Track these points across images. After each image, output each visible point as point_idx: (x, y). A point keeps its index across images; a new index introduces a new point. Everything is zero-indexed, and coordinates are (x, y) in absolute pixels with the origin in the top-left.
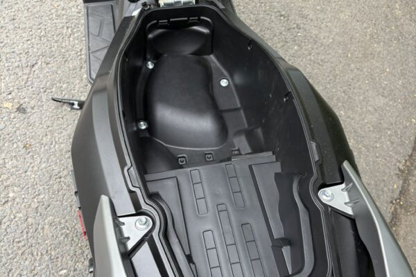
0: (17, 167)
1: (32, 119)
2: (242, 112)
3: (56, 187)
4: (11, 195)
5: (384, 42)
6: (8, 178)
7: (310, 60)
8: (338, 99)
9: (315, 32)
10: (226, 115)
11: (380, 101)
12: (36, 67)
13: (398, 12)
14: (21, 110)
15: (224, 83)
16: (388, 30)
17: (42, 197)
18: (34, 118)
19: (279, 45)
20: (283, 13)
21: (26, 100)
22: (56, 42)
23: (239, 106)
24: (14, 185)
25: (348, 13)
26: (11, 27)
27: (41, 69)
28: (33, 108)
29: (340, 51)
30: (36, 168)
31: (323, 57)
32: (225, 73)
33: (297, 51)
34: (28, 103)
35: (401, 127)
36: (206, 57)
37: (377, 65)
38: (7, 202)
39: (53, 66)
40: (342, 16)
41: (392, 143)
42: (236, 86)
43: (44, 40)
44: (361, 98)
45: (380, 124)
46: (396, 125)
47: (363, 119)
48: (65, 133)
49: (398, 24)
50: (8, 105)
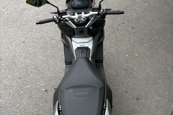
0: (43, 105)
1: (49, 93)
4: (40, 112)
6: (40, 108)
7: (134, 83)
8: (142, 96)
9: (136, 75)
11: (159, 98)
13: (169, 70)
14: (46, 91)
16: (164, 75)
19: (123, 78)
20: (126, 69)
22: (58, 74)
24: (41, 110)
25: (149, 69)
26: (48, 70)
27: (53, 81)
28: (49, 91)
29: (145, 81)
30: (47, 106)
31: (138, 83)
33: (129, 80)
34: (48, 89)
35: (166, 107)
37: (159, 86)
38: (39, 114)
39: (56, 80)
40: (147, 70)
41: (162, 113)
43: (55, 74)
44: (151, 96)
45: (158, 106)
46: (164, 107)
47: (151, 104)
49: (169, 74)
50: (43, 89)
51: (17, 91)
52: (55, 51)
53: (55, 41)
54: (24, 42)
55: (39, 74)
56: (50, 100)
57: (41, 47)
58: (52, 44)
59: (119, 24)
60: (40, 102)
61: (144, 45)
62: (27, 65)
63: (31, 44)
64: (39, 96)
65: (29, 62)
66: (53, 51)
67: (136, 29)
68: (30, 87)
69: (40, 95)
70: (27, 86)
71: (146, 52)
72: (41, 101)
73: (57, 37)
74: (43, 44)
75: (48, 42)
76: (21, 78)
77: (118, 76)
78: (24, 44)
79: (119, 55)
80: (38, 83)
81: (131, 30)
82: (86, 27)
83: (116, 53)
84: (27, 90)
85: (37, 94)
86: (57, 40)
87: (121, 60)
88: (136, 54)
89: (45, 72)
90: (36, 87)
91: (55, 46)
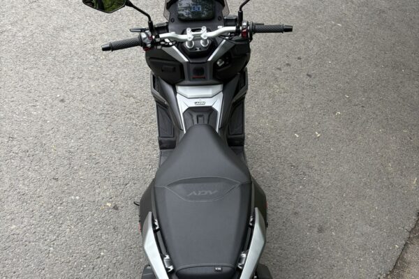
0: (108, 239)
1: (120, 214)
3: (128, 253)
4: (102, 254)
5: (376, 189)
7: (311, 196)
8: (331, 224)
9: (317, 178)
11: (368, 229)
12: (128, 185)
13: (390, 169)
14: (116, 208)
18: (122, 213)
19: (288, 184)
20: (294, 164)
22: (142, 172)
24: (104, 248)
27: (131, 187)
28: (122, 207)
29: (337, 192)
30: (118, 241)
31: (322, 195)
33: (301, 189)
34: (120, 204)
35: (384, 249)
37: (368, 203)
38: (99, 257)
39: (138, 185)
40: (341, 169)
43: (135, 171)
44: (351, 225)
45: (366, 245)
46: (380, 247)
47: (351, 240)
49: (390, 177)
50: (109, 204)
51: (50, 206)
52: (134, 122)
53: (132, 100)
54: (62, 101)
55: (98, 170)
56: (126, 226)
57: (101, 112)
58: (128, 106)
59: (279, 66)
60: (101, 232)
61: (335, 113)
62: (72, 150)
63: (78, 105)
64: (100, 220)
65: (76, 144)
66: (128, 121)
67: (317, 79)
68: (77, 198)
69: (103, 216)
70: (73, 197)
71: (339, 129)
72: (105, 230)
73: (137, 92)
74: (107, 107)
75: (119, 101)
76: (57, 180)
77: (275, 179)
78: (63, 104)
79: (278, 133)
80: (97, 191)
81: (306, 80)
82: (210, 59)
83: (271, 129)
84: (71, 205)
85: (95, 215)
86: (139, 98)
87: (284, 145)
88: (317, 133)
89: (113, 167)
90: (91, 199)
91: (135, 111)
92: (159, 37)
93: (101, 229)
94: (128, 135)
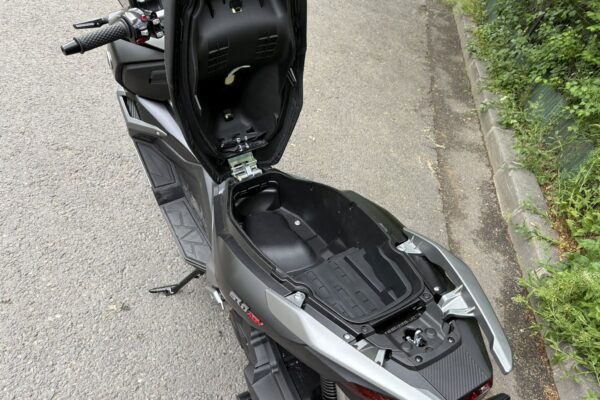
0: (136, 356)
2: (319, 237)
3: (176, 363)
4: (140, 381)
10: (309, 242)
12: (126, 271)
14: (125, 308)
15: (297, 223)
17: (166, 374)
18: (138, 312)
21: (127, 299)
22: (136, 246)
23: (315, 234)
24: (139, 371)
26: (95, 245)
27: (130, 271)
28: (134, 304)
30: (154, 352)
32: (296, 216)
34: (129, 300)
36: (278, 210)
39: (140, 266)
42: (308, 222)
43: (125, 248)
48: (167, 317)
50: (113, 307)
51: (19, 347)
52: (88, 182)
53: (69, 153)
55: (69, 265)
56: (153, 328)
57: (29, 182)
58: (66, 163)
60: (122, 350)
61: (315, 111)
62: (11, 249)
64: (111, 333)
65: (13, 238)
68: (58, 316)
69: (112, 327)
70: (50, 319)
72: (127, 345)
73: (70, 140)
74: (35, 171)
75: (49, 159)
76: (9, 301)
80: (84, 295)
84: (53, 330)
85: (100, 330)
86: (77, 148)
88: (311, 137)
89: (91, 254)
90: (83, 309)
91: (81, 167)
92: (156, 17)
93: (121, 346)
94: (88, 202)
